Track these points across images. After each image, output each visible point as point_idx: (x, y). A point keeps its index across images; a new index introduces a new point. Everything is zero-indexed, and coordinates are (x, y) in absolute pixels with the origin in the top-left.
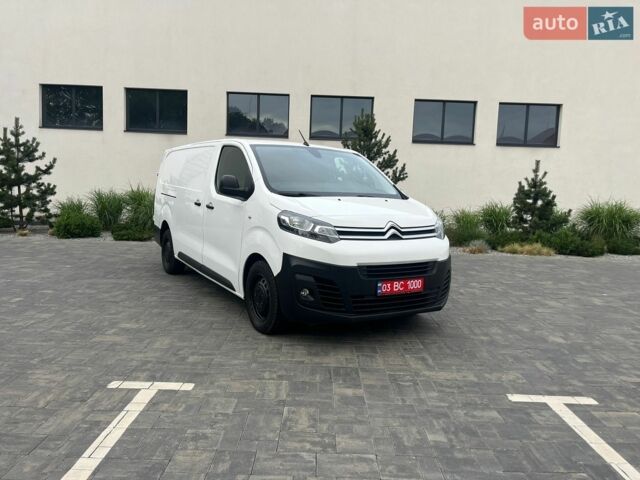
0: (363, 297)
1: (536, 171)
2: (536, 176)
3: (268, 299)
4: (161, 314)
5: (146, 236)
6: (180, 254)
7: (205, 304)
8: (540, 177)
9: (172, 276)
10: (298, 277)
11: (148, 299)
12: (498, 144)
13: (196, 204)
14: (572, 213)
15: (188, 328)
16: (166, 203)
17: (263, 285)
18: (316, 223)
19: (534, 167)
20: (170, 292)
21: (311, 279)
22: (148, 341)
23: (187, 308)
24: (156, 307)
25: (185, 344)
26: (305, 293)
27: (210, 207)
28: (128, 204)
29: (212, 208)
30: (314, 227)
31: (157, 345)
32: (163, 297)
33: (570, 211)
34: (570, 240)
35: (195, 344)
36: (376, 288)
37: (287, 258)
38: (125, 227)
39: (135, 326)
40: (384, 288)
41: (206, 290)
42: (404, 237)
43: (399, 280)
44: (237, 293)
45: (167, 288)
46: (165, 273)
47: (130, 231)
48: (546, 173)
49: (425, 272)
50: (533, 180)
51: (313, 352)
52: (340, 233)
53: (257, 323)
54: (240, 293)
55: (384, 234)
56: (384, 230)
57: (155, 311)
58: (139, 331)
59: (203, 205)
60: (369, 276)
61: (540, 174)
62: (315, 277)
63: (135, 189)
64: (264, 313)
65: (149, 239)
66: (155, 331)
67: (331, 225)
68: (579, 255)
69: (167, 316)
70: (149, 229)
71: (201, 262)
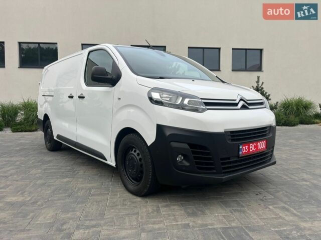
0: (229, 158)
1: (258, 82)
2: (258, 85)
3: (141, 165)
4: (44, 184)
5: (33, 128)
6: (58, 136)
7: (81, 172)
8: (260, 85)
9: (52, 153)
10: (174, 144)
11: (33, 171)
12: (233, 70)
13: (69, 97)
14: (278, 104)
15: (69, 196)
16: (46, 101)
17: (135, 154)
18: (185, 96)
19: (257, 80)
20: (51, 164)
21: (186, 146)
22: (32, 214)
23: (67, 177)
24: (40, 178)
25: (69, 215)
26: (179, 158)
27: (81, 97)
28: (21, 110)
29: (83, 97)
30: (183, 100)
31: (41, 220)
32: (45, 169)
33: (277, 102)
34: (281, 118)
35: (78, 214)
36: (239, 150)
37: (160, 128)
38: (20, 124)
39: (20, 199)
40: (244, 150)
41: (79, 161)
42: (250, 107)
43: (252, 142)
44: (108, 162)
45: (50, 162)
46: (47, 151)
47: (22, 126)
48: (263, 83)
49: (265, 135)
50: (257, 87)
51: (190, 211)
52: (207, 104)
53: (131, 187)
54: (112, 162)
55: (236, 104)
56: (237, 102)
57: (39, 182)
58: (23, 204)
59: (76, 97)
60: (233, 140)
61: (260, 83)
62: (189, 144)
63: (26, 101)
64: (137, 179)
65: (36, 130)
66: (39, 203)
67: (198, 98)
68: (287, 125)
69: (49, 186)
70: (36, 124)
71: (75, 140)
